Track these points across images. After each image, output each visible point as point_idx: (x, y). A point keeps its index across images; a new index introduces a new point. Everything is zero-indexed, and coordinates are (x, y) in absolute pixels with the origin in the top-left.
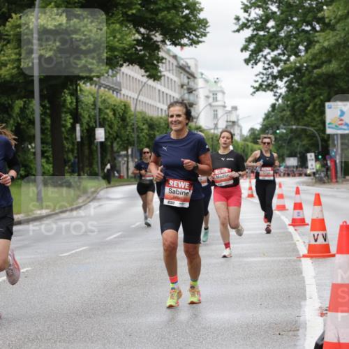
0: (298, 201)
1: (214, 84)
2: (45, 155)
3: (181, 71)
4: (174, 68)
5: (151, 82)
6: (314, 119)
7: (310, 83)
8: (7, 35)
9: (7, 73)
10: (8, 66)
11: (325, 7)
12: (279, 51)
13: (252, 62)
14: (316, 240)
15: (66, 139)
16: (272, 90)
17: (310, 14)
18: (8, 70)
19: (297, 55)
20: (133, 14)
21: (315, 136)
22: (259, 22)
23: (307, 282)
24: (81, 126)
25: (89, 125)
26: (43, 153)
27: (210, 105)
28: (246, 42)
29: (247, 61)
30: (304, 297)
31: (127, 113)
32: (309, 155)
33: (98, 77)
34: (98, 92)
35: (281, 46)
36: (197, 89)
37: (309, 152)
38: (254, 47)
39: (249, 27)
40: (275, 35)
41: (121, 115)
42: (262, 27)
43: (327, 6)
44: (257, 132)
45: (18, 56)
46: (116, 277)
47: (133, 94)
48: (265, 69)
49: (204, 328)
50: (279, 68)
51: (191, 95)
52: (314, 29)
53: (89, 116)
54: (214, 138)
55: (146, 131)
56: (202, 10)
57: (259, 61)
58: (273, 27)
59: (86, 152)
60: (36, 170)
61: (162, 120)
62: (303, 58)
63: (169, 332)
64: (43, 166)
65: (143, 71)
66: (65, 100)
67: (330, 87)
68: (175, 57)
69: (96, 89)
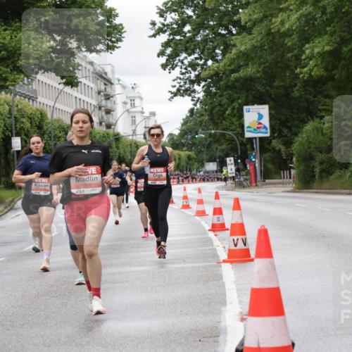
0: (218, 206)
1: (132, 90)
3: (97, 77)
4: (91, 74)
5: (68, 89)
6: (233, 123)
7: (228, 87)
11: (240, 10)
12: (196, 55)
13: (169, 67)
14: (236, 245)
16: (190, 95)
17: (226, 17)
19: (213, 59)
21: (234, 140)
22: (175, 26)
23: (227, 288)
25: (4, 134)
27: (128, 111)
28: (162, 46)
29: (164, 66)
30: (224, 303)
31: (43, 121)
32: (228, 159)
33: (13, 86)
34: (13, 101)
35: (198, 50)
36: (115, 95)
37: (228, 157)
38: (171, 52)
39: (166, 31)
40: (191, 39)
41: (37, 122)
42: (179, 31)
43: (242, 9)
44: (175, 138)
46: (34, 287)
47: (50, 101)
48: (182, 74)
49: (125, 337)
50: (197, 73)
51: (108, 101)
52: (230, 32)
53: (5, 126)
54: (133, 144)
56: (116, 15)
57: (176, 66)
58: (189, 32)
59: (3, 162)
62: (222, 64)
63: (89, 342)
65: (59, 78)
67: (247, 90)
68: (91, 63)
69: (11, 98)
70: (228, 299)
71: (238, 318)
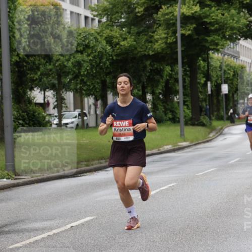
2: (186, 103)
8: (159, 21)
9: (159, 47)
10: (159, 42)
15: (201, 92)
18: (159, 45)
20: (247, 3)
24: (211, 83)
25: (217, 82)
26: (184, 102)
33: (222, 48)
34: (223, 59)
45: (166, 35)
46: (236, 190)
47: (248, 60)
53: (217, 76)
59: (215, 101)
60: (179, 115)
64: (184, 111)
66: (200, 65)
69: (222, 57)
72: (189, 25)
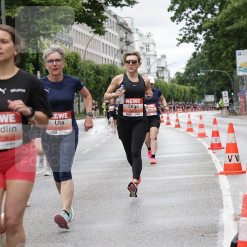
0: (215, 130)
1: (147, 37)
3: (120, 27)
4: (115, 25)
5: (97, 37)
6: (227, 64)
7: (224, 35)
12: (198, 10)
13: (177, 20)
14: (230, 161)
16: (193, 42)
19: (212, 13)
21: (228, 78)
23: (223, 194)
24: (41, 73)
27: (144, 54)
28: (172, 3)
29: (173, 19)
30: (221, 206)
31: (78, 62)
32: (223, 93)
35: (200, 6)
36: (133, 42)
37: (224, 90)
38: (179, 7)
41: (73, 63)
44: (181, 75)
47: (82, 46)
48: (188, 25)
49: (142, 232)
50: (199, 24)
51: (129, 46)
55: (93, 76)
57: (183, 18)
61: (105, 67)
62: (219, 17)
65: (90, 28)
67: (239, 38)
68: (115, 16)
70: (225, 203)
71: (232, 218)
72: (15, 7)
